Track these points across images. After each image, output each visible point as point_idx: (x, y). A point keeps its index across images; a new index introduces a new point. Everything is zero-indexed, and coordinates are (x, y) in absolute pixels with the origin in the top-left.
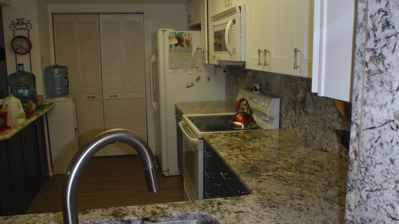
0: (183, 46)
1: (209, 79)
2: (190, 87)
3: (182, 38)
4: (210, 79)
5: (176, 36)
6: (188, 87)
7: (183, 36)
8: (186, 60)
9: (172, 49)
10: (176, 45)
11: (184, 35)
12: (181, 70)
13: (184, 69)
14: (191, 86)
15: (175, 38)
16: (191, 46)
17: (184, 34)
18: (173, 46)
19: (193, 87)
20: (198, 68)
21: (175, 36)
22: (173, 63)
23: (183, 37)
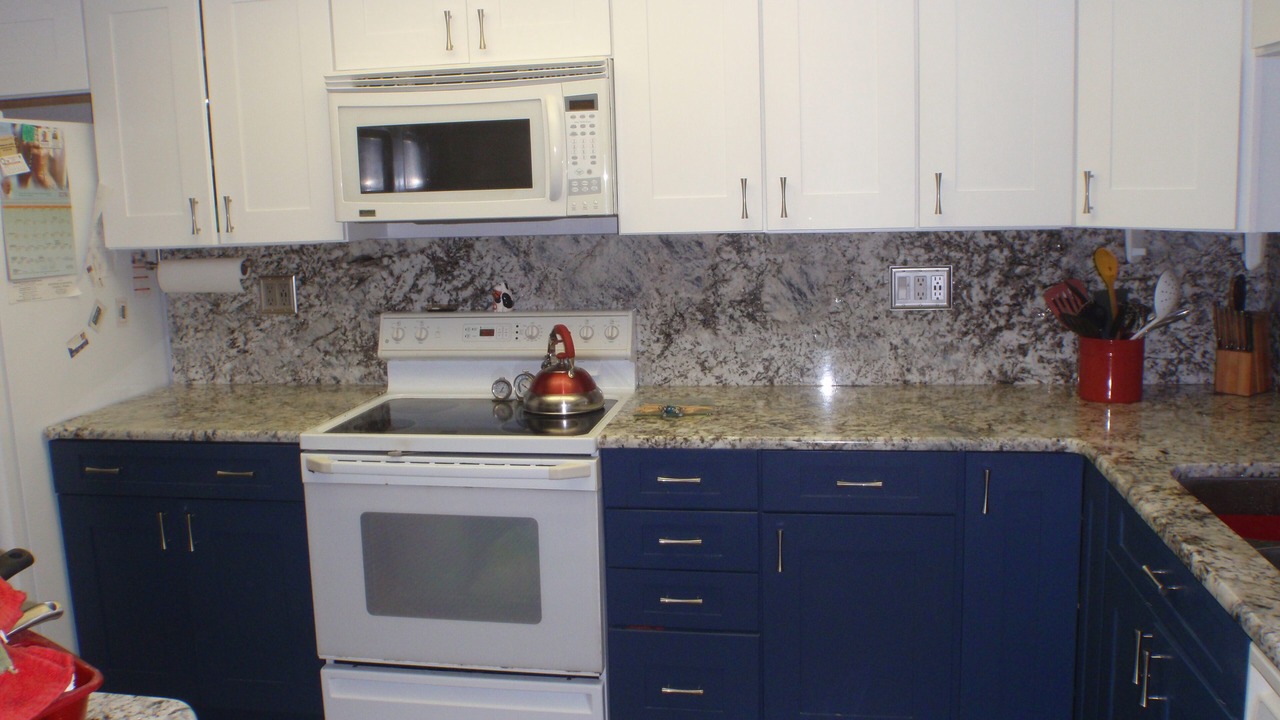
0: (40, 183)
1: (123, 313)
2: (77, 350)
3: (35, 151)
4: (129, 312)
5: (16, 139)
6: (73, 352)
7: (36, 143)
8: (57, 243)
9: (11, 195)
10: (23, 179)
11: (41, 138)
12: (46, 282)
13: (55, 280)
14: (82, 347)
15: (15, 149)
16: (65, 183)
17: (40, 131)
18: (14, 182)
19: (87, 348)
20: (93, 272)
21: (13, 142)
22: (22, 258)
23: (38, 148)
